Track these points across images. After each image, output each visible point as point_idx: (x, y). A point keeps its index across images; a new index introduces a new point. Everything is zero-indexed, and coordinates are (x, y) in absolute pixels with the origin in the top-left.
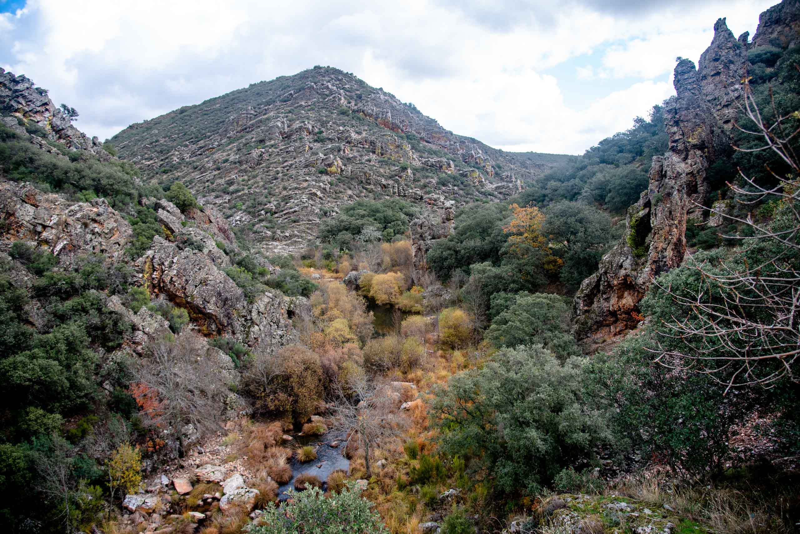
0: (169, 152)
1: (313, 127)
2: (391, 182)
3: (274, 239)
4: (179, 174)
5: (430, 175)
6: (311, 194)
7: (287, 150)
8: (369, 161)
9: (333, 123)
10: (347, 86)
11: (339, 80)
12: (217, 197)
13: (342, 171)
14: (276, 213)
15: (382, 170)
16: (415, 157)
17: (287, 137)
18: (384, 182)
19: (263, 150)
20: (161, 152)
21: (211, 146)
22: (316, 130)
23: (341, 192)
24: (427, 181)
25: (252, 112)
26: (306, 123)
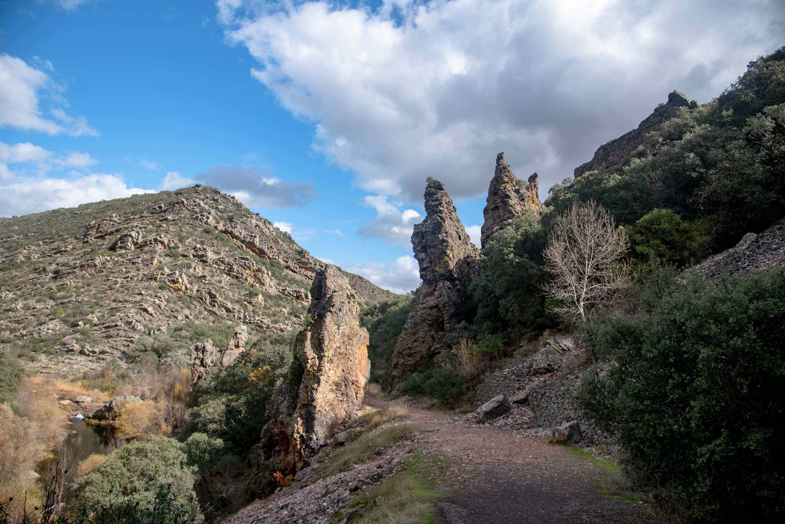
0: (16, 249)
1: (169, 241)
2: (237, 307)
3: (82, 353)
4: (17, 274)
5: (283, 304)
6: (141, 309)
7: (134, 261)
8: (220, 282)
9: (193, 240)
10: (220, 207)
11: (214, 200)
12: (38, 301)
13: (186, 289)
14: (96, 325)
15: (231, 294)
16: (272, 284)
17: (140, 247)
18: (230, 305)
19: (109, 258)
20: (8, 249)
21: (63, 249)
22: (172, 245)
23: (177, 311)
24: (279, 310)
25: (116, 219)
26: (162, 236)
